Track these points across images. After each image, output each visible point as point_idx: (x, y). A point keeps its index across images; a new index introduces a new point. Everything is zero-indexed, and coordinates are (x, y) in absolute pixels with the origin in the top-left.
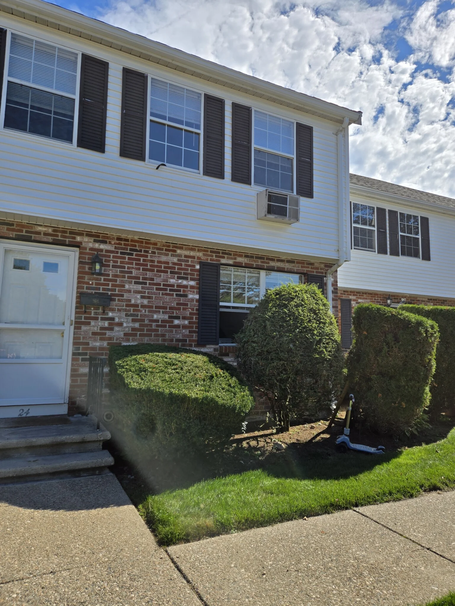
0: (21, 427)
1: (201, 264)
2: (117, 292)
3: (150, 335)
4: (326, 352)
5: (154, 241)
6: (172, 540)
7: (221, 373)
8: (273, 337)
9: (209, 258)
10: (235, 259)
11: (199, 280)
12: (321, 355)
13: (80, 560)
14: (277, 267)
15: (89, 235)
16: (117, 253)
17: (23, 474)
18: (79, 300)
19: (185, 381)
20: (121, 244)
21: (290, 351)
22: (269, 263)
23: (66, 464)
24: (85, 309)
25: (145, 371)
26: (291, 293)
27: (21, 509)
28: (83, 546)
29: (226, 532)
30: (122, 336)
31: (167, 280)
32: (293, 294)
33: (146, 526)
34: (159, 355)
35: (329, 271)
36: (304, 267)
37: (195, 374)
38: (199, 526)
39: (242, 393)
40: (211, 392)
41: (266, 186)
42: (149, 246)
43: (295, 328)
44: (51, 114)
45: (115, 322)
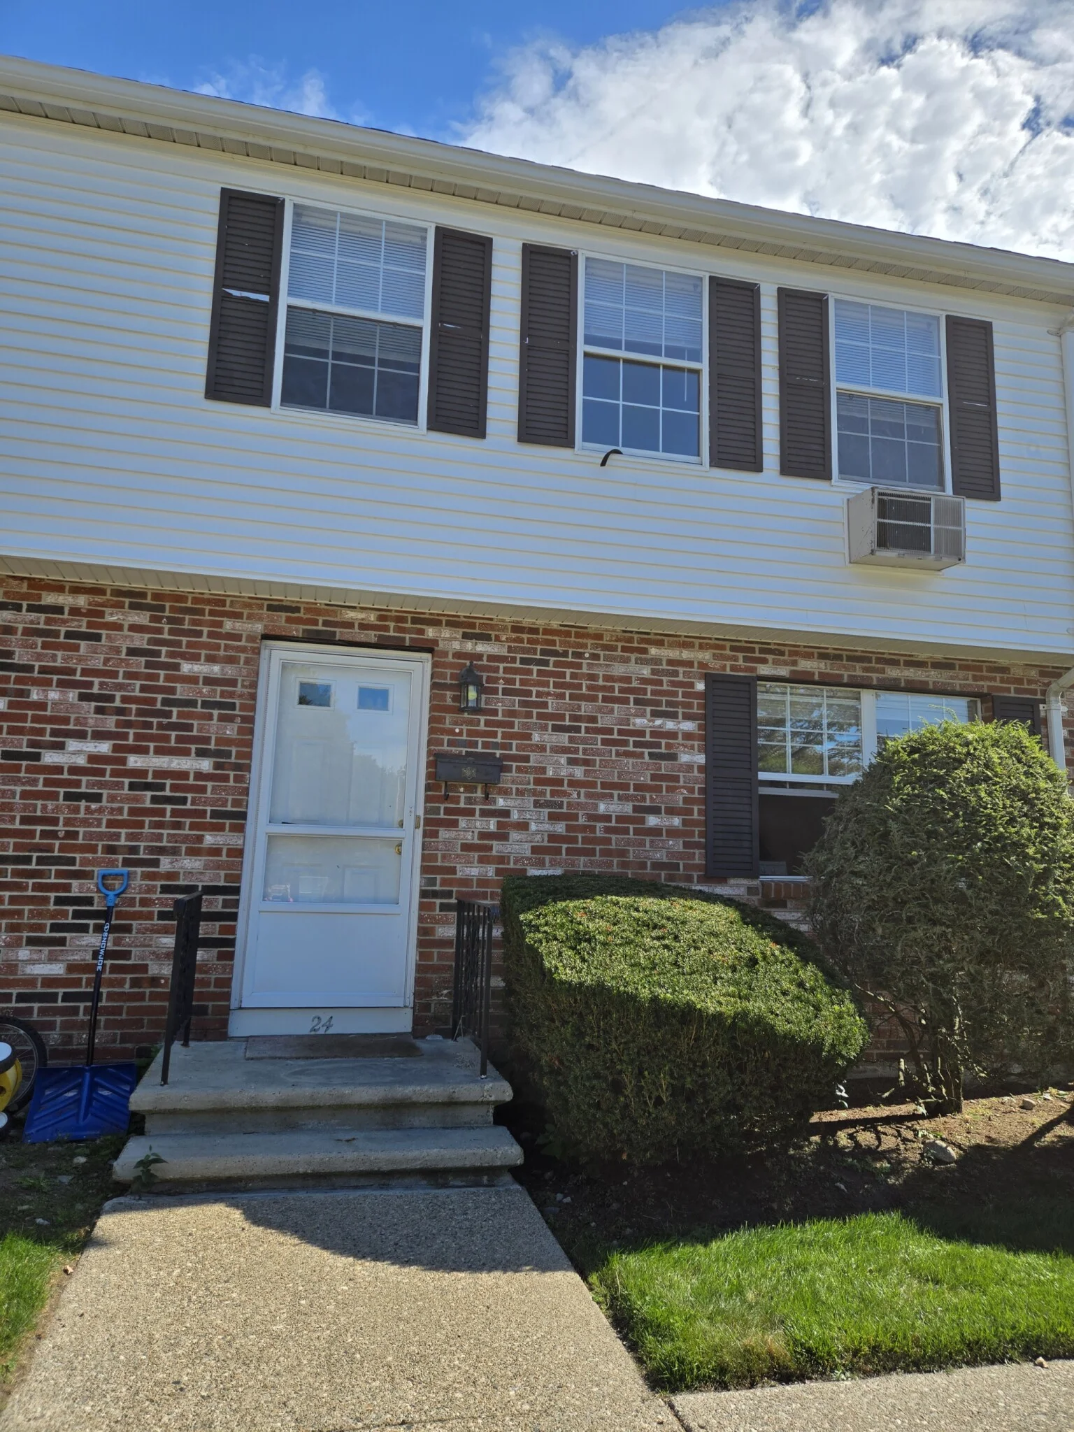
0: (317, 1058)
1: (709, 678)
2: (514, 752)
3: (591, 853)
4: (1064, 906)
5: (596, 629)
6: (682, 1378)
7: (777, 953)
8: (911, 863)
9: (728, 664)
10: (794, 663)
11: (704, 717)
12: (1050, 913)
13: (465, 1401)
14: (907, 681)
15: (453, 623)
16: (513, 660)
17: (328, 1170)
18: (433, 770)
19: (687, 969)
20: (521, 641)
21: (961, 898)
22: (883, 671)
23: (416, 1153)
24: (446, 791)
25: (589, 941)
26: (953, 749)
27: (326, 1254)
28: (470, 1366)
29: (823, 1374)
30: (528, 853)
31: (628, 720)
32: (959, 748)
33: (613, 1333)
34: (618, 903)
35: (1054, 686)
36: (982, 678)
37: (710, 952)
38: (748, 1350)
39: (836, 1007)
40: (755, 1001)
41: (871, 479)
42: (585, 641)
43: (971, 839)
44: (374, 365)
45: (511, 819)
